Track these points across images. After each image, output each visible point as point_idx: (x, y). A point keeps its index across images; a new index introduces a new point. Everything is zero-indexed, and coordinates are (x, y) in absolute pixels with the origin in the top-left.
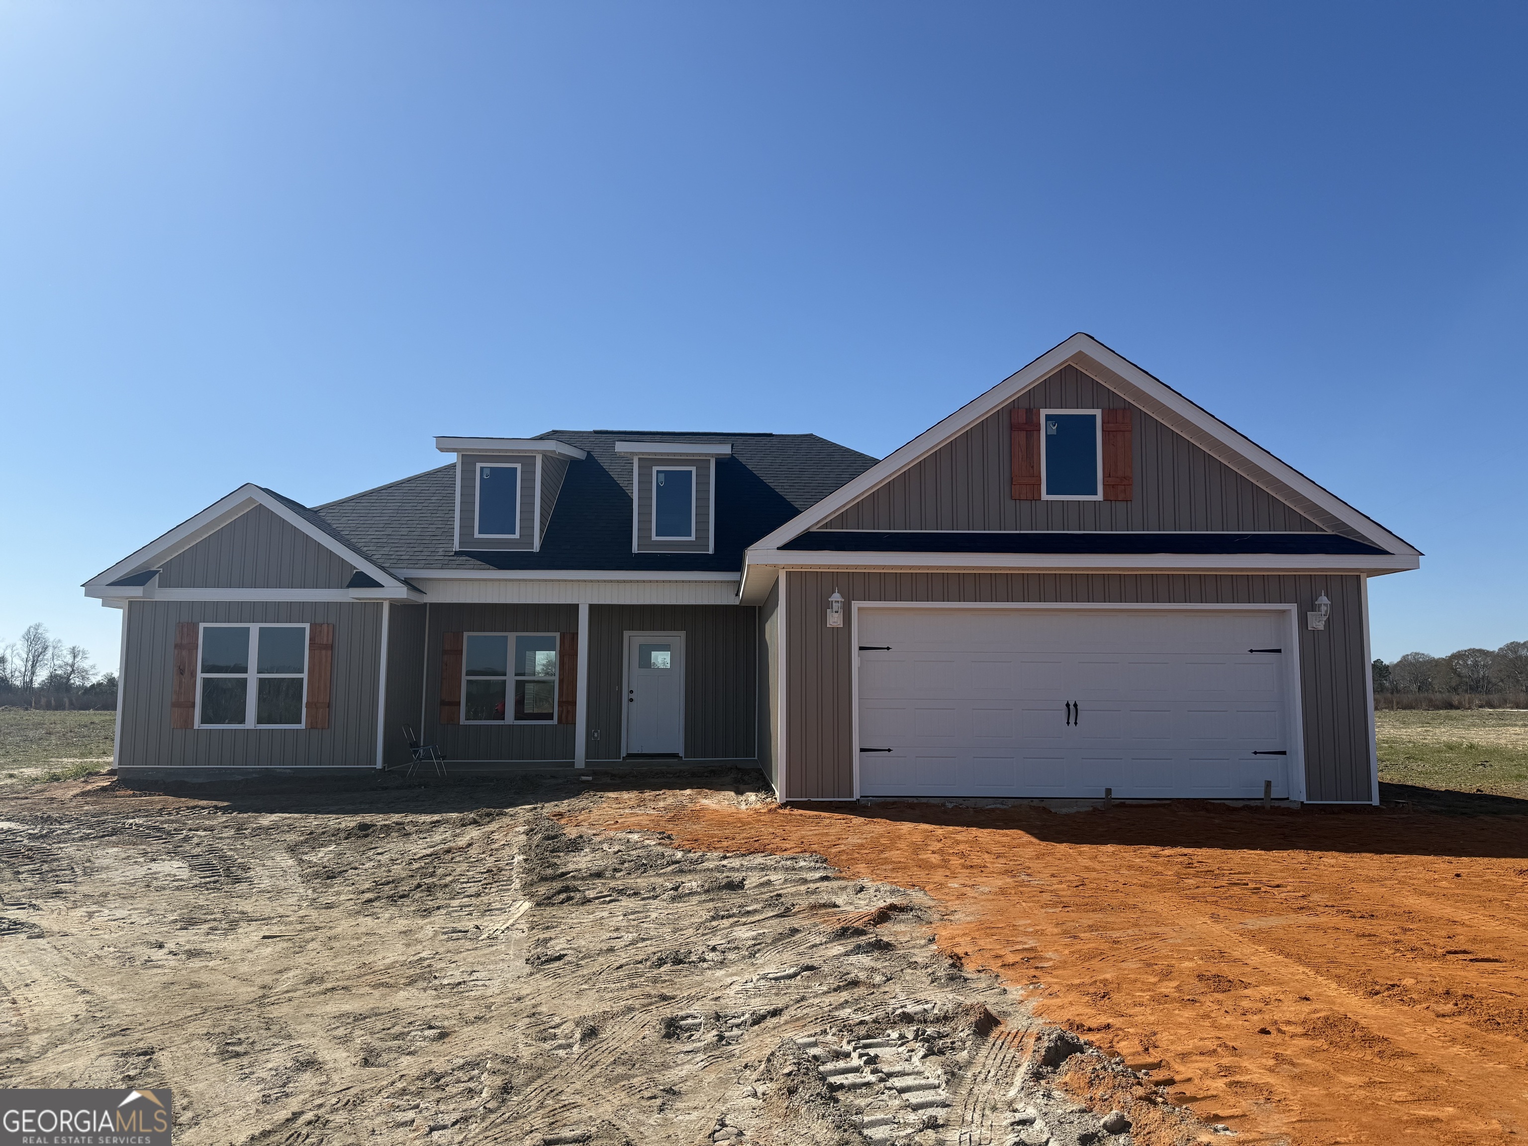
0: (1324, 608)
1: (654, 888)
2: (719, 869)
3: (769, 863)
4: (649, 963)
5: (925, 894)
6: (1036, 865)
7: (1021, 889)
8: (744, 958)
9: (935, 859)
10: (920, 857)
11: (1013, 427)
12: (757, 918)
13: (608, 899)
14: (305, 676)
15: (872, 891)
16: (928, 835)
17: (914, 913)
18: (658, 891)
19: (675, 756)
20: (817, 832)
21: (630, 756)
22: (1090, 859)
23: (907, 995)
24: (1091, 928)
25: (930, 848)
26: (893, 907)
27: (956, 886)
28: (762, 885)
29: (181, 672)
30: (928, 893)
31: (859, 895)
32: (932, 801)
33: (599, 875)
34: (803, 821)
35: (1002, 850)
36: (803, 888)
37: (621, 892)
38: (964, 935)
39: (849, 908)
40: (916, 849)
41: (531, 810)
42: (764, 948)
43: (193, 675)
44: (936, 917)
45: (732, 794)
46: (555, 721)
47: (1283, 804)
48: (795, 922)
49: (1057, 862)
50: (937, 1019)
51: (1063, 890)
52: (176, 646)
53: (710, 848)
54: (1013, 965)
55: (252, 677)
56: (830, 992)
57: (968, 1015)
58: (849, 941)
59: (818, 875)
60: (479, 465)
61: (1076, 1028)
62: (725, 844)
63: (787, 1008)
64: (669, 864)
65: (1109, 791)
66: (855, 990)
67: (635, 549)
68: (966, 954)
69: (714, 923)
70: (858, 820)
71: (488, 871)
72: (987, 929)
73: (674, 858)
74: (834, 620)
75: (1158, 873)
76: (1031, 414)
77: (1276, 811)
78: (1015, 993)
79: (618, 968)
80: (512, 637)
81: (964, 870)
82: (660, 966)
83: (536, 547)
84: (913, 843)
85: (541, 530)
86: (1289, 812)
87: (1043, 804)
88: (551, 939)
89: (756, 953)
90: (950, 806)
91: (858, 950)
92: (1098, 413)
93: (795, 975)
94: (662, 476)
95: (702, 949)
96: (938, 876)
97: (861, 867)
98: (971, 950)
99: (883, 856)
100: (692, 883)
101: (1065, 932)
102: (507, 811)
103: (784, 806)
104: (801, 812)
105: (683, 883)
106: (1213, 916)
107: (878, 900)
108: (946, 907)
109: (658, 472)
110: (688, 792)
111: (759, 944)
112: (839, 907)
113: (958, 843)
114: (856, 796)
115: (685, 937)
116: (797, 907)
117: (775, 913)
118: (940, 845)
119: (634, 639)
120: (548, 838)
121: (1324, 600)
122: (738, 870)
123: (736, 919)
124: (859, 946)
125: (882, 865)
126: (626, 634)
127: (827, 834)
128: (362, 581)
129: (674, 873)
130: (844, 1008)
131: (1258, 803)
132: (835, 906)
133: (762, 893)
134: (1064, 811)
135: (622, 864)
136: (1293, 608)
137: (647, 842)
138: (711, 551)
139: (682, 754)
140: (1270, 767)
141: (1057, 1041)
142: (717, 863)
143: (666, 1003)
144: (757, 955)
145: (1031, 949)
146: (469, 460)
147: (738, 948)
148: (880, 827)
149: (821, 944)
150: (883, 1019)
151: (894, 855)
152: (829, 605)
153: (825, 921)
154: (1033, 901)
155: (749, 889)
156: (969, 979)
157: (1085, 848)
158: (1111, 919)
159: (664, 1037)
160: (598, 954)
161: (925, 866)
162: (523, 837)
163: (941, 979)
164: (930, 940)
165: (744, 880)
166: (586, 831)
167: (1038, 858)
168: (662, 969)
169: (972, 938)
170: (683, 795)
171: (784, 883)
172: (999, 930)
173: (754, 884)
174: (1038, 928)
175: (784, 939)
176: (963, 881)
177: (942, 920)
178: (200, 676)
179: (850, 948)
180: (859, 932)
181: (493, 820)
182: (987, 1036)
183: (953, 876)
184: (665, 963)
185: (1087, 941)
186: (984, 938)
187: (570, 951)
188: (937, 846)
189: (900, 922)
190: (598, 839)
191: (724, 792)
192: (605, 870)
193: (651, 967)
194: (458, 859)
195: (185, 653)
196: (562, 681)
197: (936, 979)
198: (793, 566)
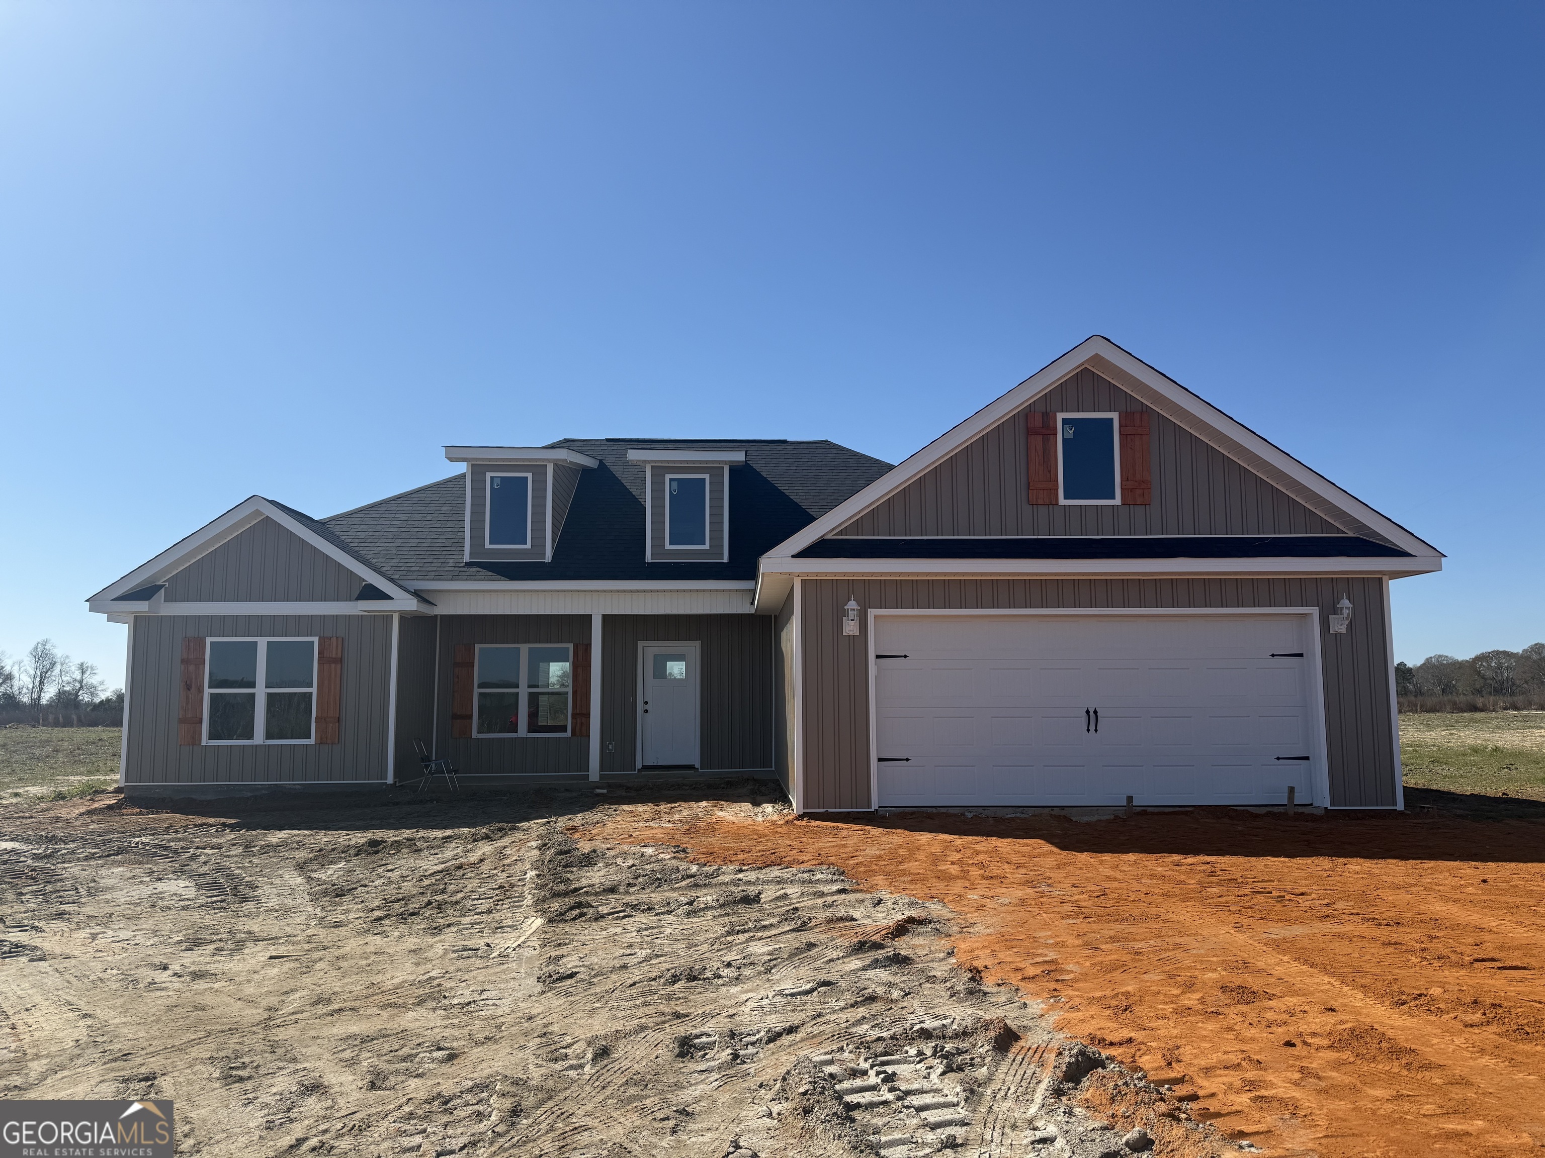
0: (1345, 612)
1: (669, 903)
2: (736, 883)
3: (786, 876)
4: (662, 980)
5: (944, 906)
6: (1056, 875)
7: (1041, 900)
8: (759, 973)
9: (954, 870)
10: (939, 868)
11: (1030, 432)
12: (773, 932)
13: (621, 915)
14: (314, 690)
15: (890, 903)
16: (947, 846)
17: (932, 926)
18: (673, 906)
19: (691, 767)
20: (834, 844)
21: (645, 768)
22: (1112, 867)
23: (926, 1010)
24: (1113, 939)
25: (949, 859)
26: (911, 920)
27: (976, 897)
28: (778, 898)
29: (188, 687)
30: (947, 905)
31: (877, 908)
32: (951, 810)
33: (612, 890)
34: (818, 834)
35: (1023, 860)
36: (820, 901)
37: (635, 907)
38: (983, 947)
39: (865, 922)
40: (935, 860)
41: (545, 824)
42: (780, 963)
43: (200, 690)
44: (955, 929)
45: (749, 805)
46: (569, 734)
47: (1307, 810)
48: (809, 936)
49: (1078, 872)
50: (956, 1034)
51: (1084, 901)
52: (183, 661)
53: (726, 861)
54: (1033, 978)
55: (261, 692)
56: (847, 1008)
57: (987, 1030)
58: (866, 955)
59: (835, 888)
60: (489, 475)
61: (1097, 1042)
62: (741, 857)
63: (803, 1025)
64: (683, 879)
65: (1130, 799)
66: (873, 1006)
67: (648, 558)
68: (986, 967)
69: (729, 939)
70: (876, 831)
71: (500, 887)
72: (1008, 942)
73: (688, 872)
74: (850, 628)
75: (1180, 882)
76: (1048, 418)
77: (1300, 817)
78: (1035, 1006)
79: (631, 986)
80: (524, 649)
81: (984, 881)
82: (674, 983)
83: (548, 557)
84: (932, 854)
85: (553, 540)
86: (1313, 818)
87: (1063, 813)
88: (563, 956)
89: (772, 968)
90: (969, 815)
91: (875, 964)
92: (1115, 416)
93: (811, 991)
94: (675, 484)
95: (716, 965)
96: (958, 887)
97: (880, 880)
98: (990, 964)
99: (901, 867)
100: (707, 897)
101: (1086, 944)
102: (520, 825)
103: (800, 817)
104: (818, 823)
105: (698, 897)
106: (1236, 925)
107: (896, 913)
108: (965, 919)
109: (671, 480)
110: (704, 804)
111: (775, 959)
112: (856, 920)
113: (977, 853)
114: (874, 806)
115: (700, 952)
116: (814, 920)
117: (788, 928)
118: (959, 856)
119: (648, 650)
120: (561, 853)
121: (1345, 603)
122: (754, 884)
123: (752, 934)
124: (877, 960)
125: (901, 877)
126: (640, 644)
127: (845, 846)
128: (371, 593)
129: (689, 887)
130: (861, 1024)
131: (1281, 809)
132: (853, 919)
133: (778, 907)
134: (1085, 819)
135: (637, 878)
136: (1315, 611)
137: (662, 856)
138: (725, 559)
139: (697, 766)
140: (1293, 773)
141: (1078, 1056)
142: (733, 877)
143: (680, 1021)
144: (773, 971)
145: (1052, 962)
146: (479, 469)
147: (754, 964)
148: (898, 838)
149: (838, 959)
150: (901, 1035)
151: (913, 866)
152: (845, 613)
153: (842, 935)
154: (1054, 913)
155: (765, 903)
156: (988, 993)
157: (1107, 857)
158: (1133, 930)
159: (678, 1056)
160: (611, 972)
161: (944, 877)
162: (536, 852)
163: (960, 994)
164: (948, 953)
165: (760, 893)
166: (600, 845)
167: (1059, 868)
168: (676, 986)
169: (992, 951)
170: (699, 807)
171: (800, 897)
172: (1019, 943)
173: (770, 898)
174: (1059, 939)
175: (801, 953)
176: (982, 893)
177: (961, 932)
178: (207, 691)
179: (867, 962)
180: (877, 946)
181: (506, 834)
182: (1007, 1052)
183: (973, 887)
184: (679, 980)
185: (1108, 953)
186: (1004, 951)
187: (582, 969)
188: (956, 856)
189: (918, 935)
190: (612, 853)
191: (740, 804)
192: (619, 885)
193: (664, 985)
194: (469, 875)
195: (191, 668)
196: (575, 693)
197: (955, 993)
198: (808, 574)
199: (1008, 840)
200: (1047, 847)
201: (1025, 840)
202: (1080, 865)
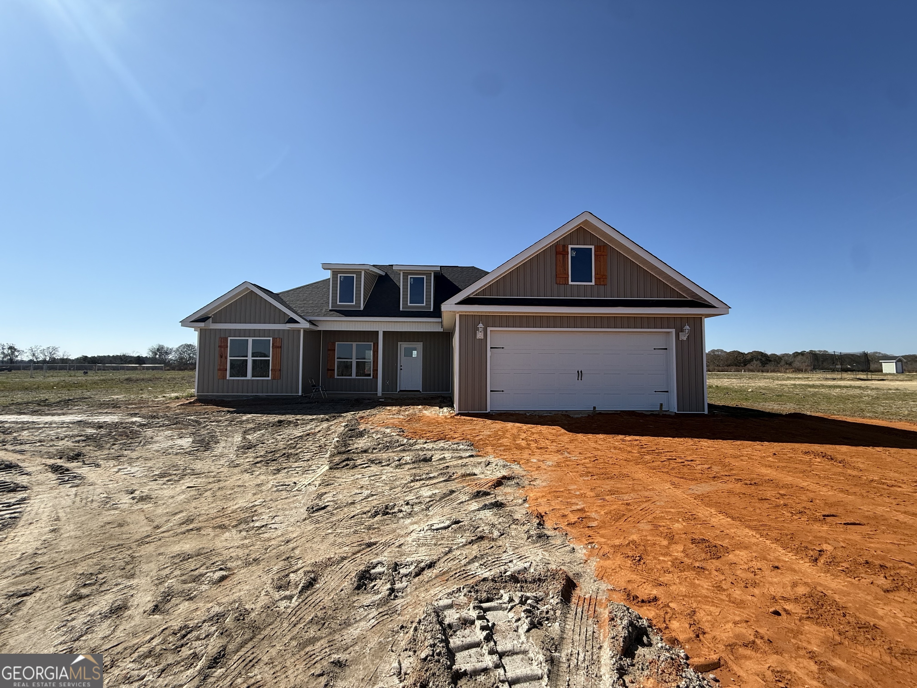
0: (687, 331)
1: (389, 460)
2: (422, 449)
3: (446, 446)
4: (370, 514)
5: (520, 467)
6: (571, 447)
7: (567, 463)
8: (423, 510)
9: (523, 443)
10: (517, 442)
11: (557, 253)
12: (435, 481)
13: (365, 466)
14: (270, 358)
15: (494, 465)
16: (519, 430)
17: (516, 481)
18: (391, 461)
19: (419, 391)
20: (470, 428)
21: (401, 391)
22: (594, 442)
23: (513, 550)
24: (611, 492)
25: (521, 437)
26: (504, 478)
27: (535, 461)
28: (440, 459)
29: (221, 357)
30: (522, 466)
31: (487, 468)
32: (521, 412)
33: (365, 451)
34: (464, 423)
35: (554, 438)
36: (460, 462)
37: (372, 462)
38: (543, 496)
39: (482, 476)
40: (515, 437)
41: (353, 414)
42: (434, 503)
43: (226, 358)
44: (527, 482)
45: (438, 408)
46: (371, 377)
47: (667, 413)
48: (452, 486)
49: (580, 445)
50: (534, 580)
51: (588, 463)
52: (219, 346)
53: (421, 437)
54: (574, 524)
55: (250, 359)
56: (467, 545)
57: (554, 579)
58: (480, 499)
59: (468, 455)
60: (339, 275)
61: (632, 598)
62: (428, 435)
63: (439, 560)
64: (399, 446)
65: (594, 408)
66: (482, 543)
67: (401, 309)
68: (546, 513)
69: (412, 484)
70: (489, 422)
71: (320, 446)
72: (555, 493)
73: (402, 443)
74: (480, 335)
75: (630, 452)
76: (565, 247)
77: (665, 416)
78: (580, 551)
79: (352, 517)
80: (354, 344)
81: (538, 450)
82: (375, 516)
83: (362, 308)
84: (513, 434)
85: (364, 302)
86: (669, 416)
87: (567, 413)
88: (326, 493)
89: (429, 507)
90: (528, 414)
91: (485, 507)
92: (593, 247)
93: (448, 527)
94: (412, 280)
95: (402, 502)
96: (526, 456)
97: (489, 449)
98: (547, 510)
99: (500, 442)
100: (408, 457)
101: (597, 496)
102: (343, 414)
103: (457, 415)
104: (464, 417)
105: (403, 457)
106: (673, 484)
107: (497, 471)
108: (531, 476)
109: (411, 278)
110: (420, 407)
111: (432, 501)
112: (476, 475)
113: (533, 433)
114: (488, 411)
115: (396, 493)
116: (455, 475)
117: (444, 479)
118: (525, 435)
119: (403, 346)
120: (350, 430)
121: (687, 327)
122: (431, 450)
123: (424, 482)
124: (486, 505)
125: (499, 447)
126: (399, 343)
127: (474, 429)
128: (292, 321)
129: (401, 451)
130: (474, 562)
131: (657, 413)
132: (475, 475)
133: (440, 464)
134: (576, 416)
135: (379, 445)
136: (673, 331)
137: (393, 433)
138: (432, 310)
139: (421, 390)
140: (661, 398)
142: (422, 446)
143: (370, 549)
144: (430, 509)
145: (582, 510)
146: (335, 273)
147: (421, 503)
148: (498, 425)
149: (465, 501)
150: (498, 578)
151: (505, 441)
152: (478, 329)
153: (469, 485)
154: (575, 472)
155: (434, 461)
156: (549, 536)
157: (590, 436)
158: (619, 485)
159: (355, 589)
160: (345, 506)
161: (520, 448)
162: (343, 428)
163: (533, 537)
164: (524, 500)
165: (432, 456)
166: (369, 426)
167: (571, 442)
168: (376, 519)
169: (548, 500)
170: (417, 408)
171: (451, 459)
172: (562, 494)
173: (437, 459)
174: (582, 492)
175: (446, 497)
176: (538, 458)
177: (530, 484)
178: (229, 358)
179: (480, 506)
180: (486, 494)
181: (336, 419)
182: (569, 602)
183: (533, 454)
184: (379, 514)
185: (611, 503)
186: (554, 500)
187: (332, 503)
188: (523, 436)
189: (508, 486)
190: (373, 431)
191: (434, 407)
192: (369, 449)
193: (370, 518)
194: (310, 439)
195: (222, 349)
196: (374, 362)
197: (530, 536)
198: (462, 312)
199: (546, 426)
200: (563, 431)
201: (553, 427)
202: (580, 441)
